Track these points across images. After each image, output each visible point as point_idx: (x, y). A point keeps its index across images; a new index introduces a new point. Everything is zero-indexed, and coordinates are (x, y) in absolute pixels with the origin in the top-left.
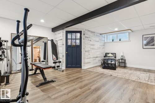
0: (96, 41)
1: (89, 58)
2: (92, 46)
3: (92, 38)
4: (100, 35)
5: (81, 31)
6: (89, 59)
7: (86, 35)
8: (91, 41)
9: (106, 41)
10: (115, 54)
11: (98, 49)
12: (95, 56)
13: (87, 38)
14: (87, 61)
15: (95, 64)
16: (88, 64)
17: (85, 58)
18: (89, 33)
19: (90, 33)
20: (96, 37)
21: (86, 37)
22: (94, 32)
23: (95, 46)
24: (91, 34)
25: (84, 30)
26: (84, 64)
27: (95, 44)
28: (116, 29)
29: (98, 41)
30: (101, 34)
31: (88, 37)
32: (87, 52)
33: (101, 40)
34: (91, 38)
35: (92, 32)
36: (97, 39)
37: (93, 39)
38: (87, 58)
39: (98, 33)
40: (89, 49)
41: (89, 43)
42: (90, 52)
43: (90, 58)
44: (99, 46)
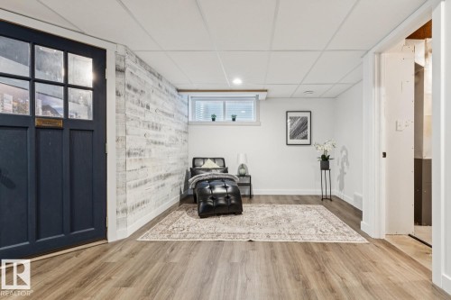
0: (166, 114)
1: (140, 184)
2: (152, 132)
3: (154, 97)
4: (176, 93)
5: (104, 51)
6: (143, 188)
7: (129, 79)
8: (148, 107)
9: (190, 119)
10: (223, 159)
11: (170, 145)
12: (163, 172)
13: (131, 92)
14: (132, 197)
15: (162, 203)
16: (138, 212)
17: (123, 187)
18: (142, 74)
19: (145, 72)
20: (165, 97)
21: (129, 87)
22: (159, 77)
23: (162, 133)
24: (151, 82)
25: (121, 51)
26: (121, 216)
27: (162, 123)
28: (238, 82)
29: (170, 115)
30: (179, 91)
31: (139, 87)
32: (132, 158)
33: (179, 112)
34: (149, 97)
35: (152, 72)
36: (169, 108)
37: (155, 103)
38: (132, 183)
39: (172, 85)
40: (143, 145)
41: (142, 118)
42: (147, 156)
43: (146, 182)
44: (173, 133)
